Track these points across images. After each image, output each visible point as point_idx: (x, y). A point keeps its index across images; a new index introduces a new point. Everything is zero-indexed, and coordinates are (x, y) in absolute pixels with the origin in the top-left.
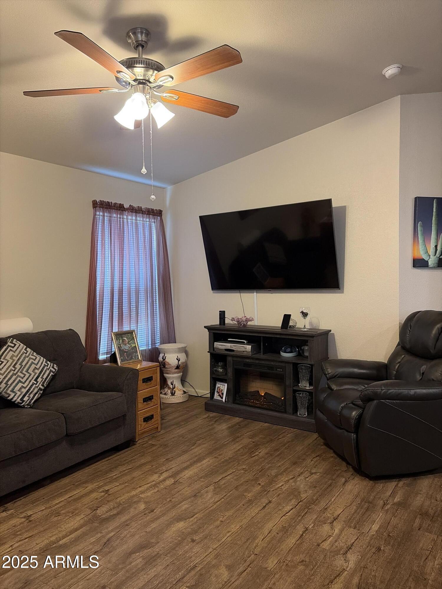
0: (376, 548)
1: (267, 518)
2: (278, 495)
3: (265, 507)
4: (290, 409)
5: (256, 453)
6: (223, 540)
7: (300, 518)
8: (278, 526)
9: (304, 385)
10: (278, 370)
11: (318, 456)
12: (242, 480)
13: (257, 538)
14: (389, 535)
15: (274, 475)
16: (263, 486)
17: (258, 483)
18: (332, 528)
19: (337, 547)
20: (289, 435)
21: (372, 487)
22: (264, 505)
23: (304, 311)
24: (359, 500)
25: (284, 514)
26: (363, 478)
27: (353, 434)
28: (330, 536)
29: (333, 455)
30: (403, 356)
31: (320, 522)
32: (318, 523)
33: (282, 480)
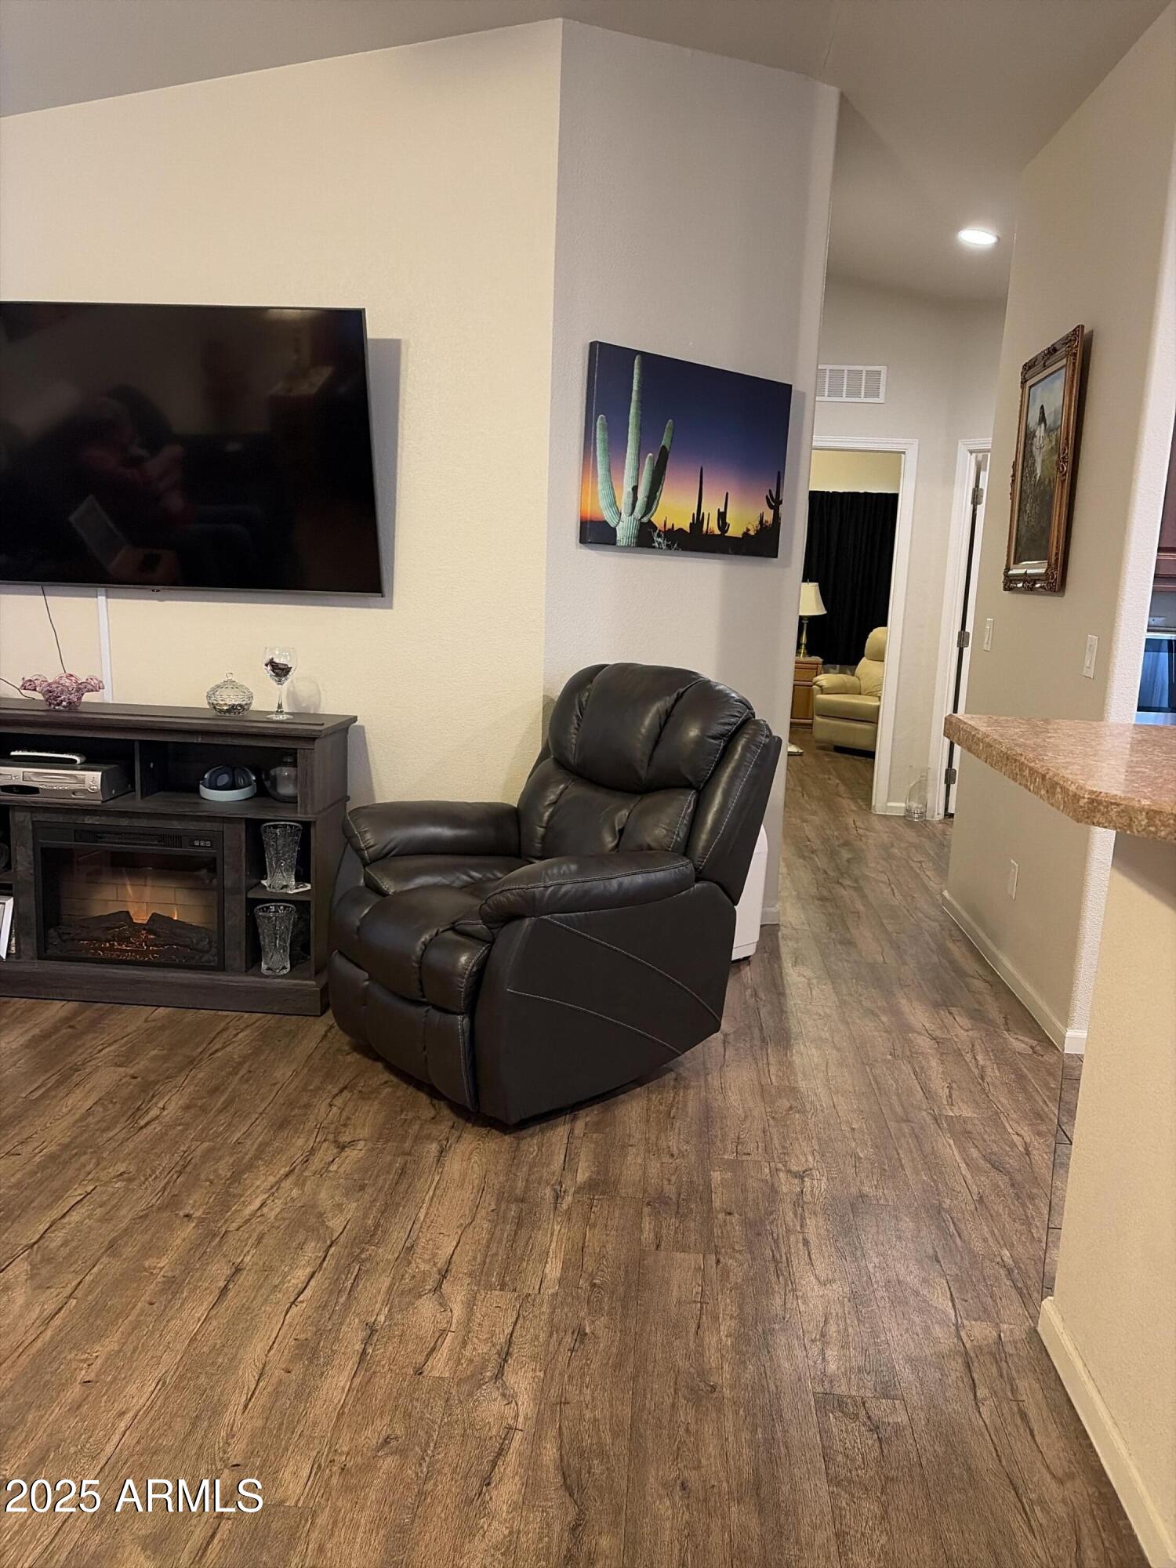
0: (573, 1333)
1: (241, 1326)
2: (259, 1240)
3: (224, 1290)
4: (236, 955)
5: (154, 1112)
6: (109, 1449)
7: (342, 1300)
8: (284, 1345)
9: (282, 882)
10: (197, 843)
11: (345, 1088)
12: (126, 1214)
13: (226, 1406)
14: (593, 1285)
15: (229, 1174)
16: (201, 1220)
17: (181, 1214)
18: (443, 1305)
19: (471, 1361)
20: (241, 1035)
21: (515, 1152)
22: (222, 1284)
23: (277, 660)
24: (490, 1203)
25: (292, 1300)
26: (483, 1131)
27: (460, 1018)
28: (444, 1332)
29: (386, 1076)
30: (562, 786)
31: (404, 1296)
32: (400, 1302)
33: (258, 1187)
